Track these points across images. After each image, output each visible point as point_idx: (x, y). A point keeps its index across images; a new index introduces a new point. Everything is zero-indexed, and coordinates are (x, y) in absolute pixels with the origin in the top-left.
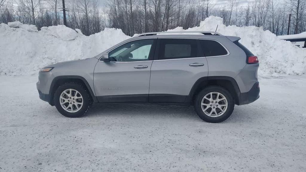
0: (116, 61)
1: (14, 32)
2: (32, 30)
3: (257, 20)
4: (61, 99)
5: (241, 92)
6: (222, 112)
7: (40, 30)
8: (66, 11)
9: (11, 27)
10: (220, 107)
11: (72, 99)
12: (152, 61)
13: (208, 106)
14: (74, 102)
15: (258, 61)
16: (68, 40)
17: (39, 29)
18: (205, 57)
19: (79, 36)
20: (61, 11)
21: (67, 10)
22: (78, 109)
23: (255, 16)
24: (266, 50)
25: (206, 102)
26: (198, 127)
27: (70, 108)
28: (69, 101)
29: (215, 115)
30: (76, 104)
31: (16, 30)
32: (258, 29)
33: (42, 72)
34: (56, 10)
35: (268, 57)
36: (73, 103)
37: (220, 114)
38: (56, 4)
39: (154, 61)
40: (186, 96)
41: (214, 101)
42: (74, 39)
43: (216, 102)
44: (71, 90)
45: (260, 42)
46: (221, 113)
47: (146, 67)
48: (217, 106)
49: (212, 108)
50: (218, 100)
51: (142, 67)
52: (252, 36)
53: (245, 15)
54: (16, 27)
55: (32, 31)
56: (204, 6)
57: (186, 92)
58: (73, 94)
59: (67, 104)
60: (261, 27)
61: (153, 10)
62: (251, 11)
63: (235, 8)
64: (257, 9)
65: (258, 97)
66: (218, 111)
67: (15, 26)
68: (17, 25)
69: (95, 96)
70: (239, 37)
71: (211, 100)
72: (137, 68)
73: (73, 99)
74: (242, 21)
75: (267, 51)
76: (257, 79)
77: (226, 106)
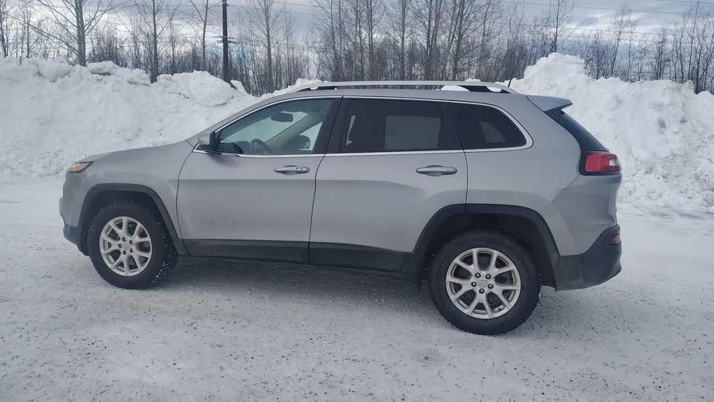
0: (242, 153)
1: (98, 84)
2: (136, 80)
3: (686, 68)
4: (104, 241)
5: (561, 254)
6: (505, 306)
7: (156, 81)
8: (230, 42)
9: (93, 73)
10: (498, 290)
11: (128, 242)
12: (323, 155)
13: (466, 286)
14: (131, 251)
15: (617, 169)
16: (212, 104)
17: (153, 80)
18: (462, 151)
19: (237, 97)
20: (219, 42)
21: (231, 40)
22: (141, 269)
23: (681, 57)
24: (699, 143)
25: (461, 273)
26: (430, 342)
27: (121, 264)
28: (120, 246)
29: (484, 311)
30: (137, 254)
31: (102, 79)
32: (679, 89)
33: (72, 172)
34: (204, 39)
35: (704, 162)
36: (128, 252)
37: (500, 310)
38: (205, 26)
39: (326, 155)
40: (406, 254)
41: (484, 273)
42: (226, 104)
43: (488, 277)
44: (125, 220)
45: (683, 121)
46: (501, 307)
47: (304, 169)
48: (491, 287)
49: (478, 292)
50: (494, 271)
51: (294, 169)
52: (659, 107)
53: (653, 55)
54: (104, 74)
55: (136, 83)
56: (548, 33)
57: (407, 242)
58: (131, 231)
59: (115, 254)
60: (687, 83)
61: (422, 40)
62: (669, 46)
63: (627, 36)
64: (686, 39)
65: (615, 269)
66: (494, 301)
67: (102, 72)
68: (106, 71)
69: (180, 236)
70: (569, 101)
71: (473, 268)
72: (283, 172)
73: (131, 241)
74: (646, 68)
75: (701, 144)
76: (612, 218)
77: (515, 291)
